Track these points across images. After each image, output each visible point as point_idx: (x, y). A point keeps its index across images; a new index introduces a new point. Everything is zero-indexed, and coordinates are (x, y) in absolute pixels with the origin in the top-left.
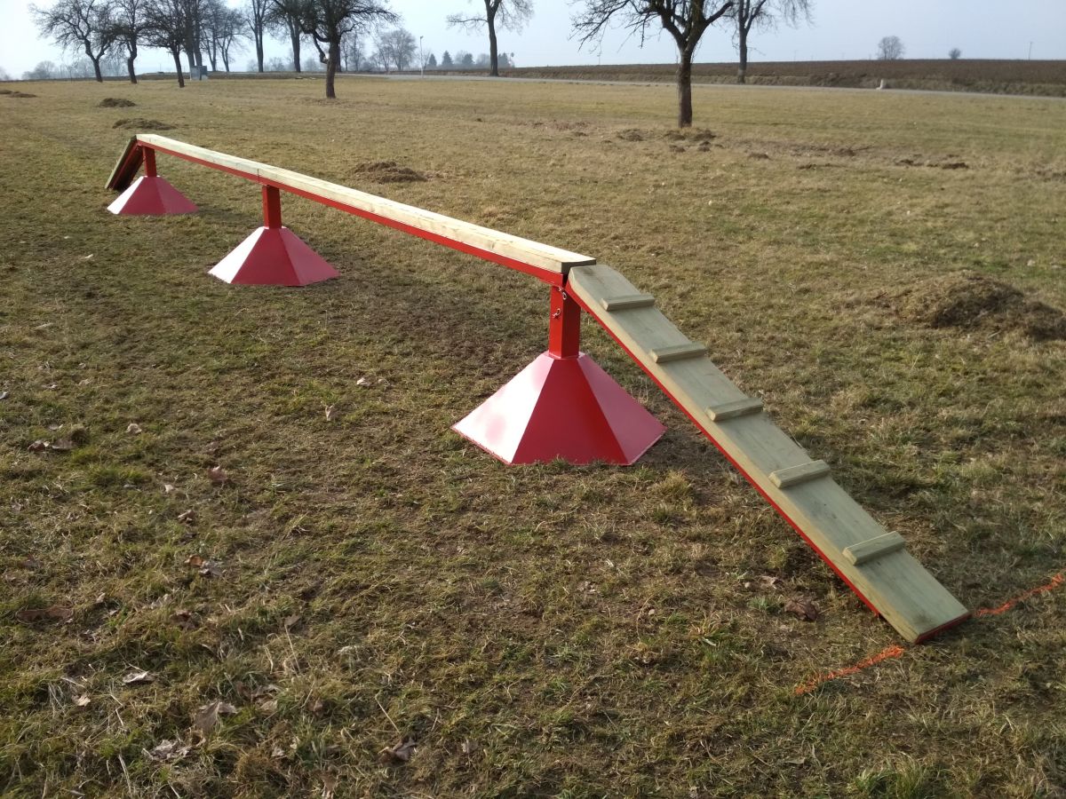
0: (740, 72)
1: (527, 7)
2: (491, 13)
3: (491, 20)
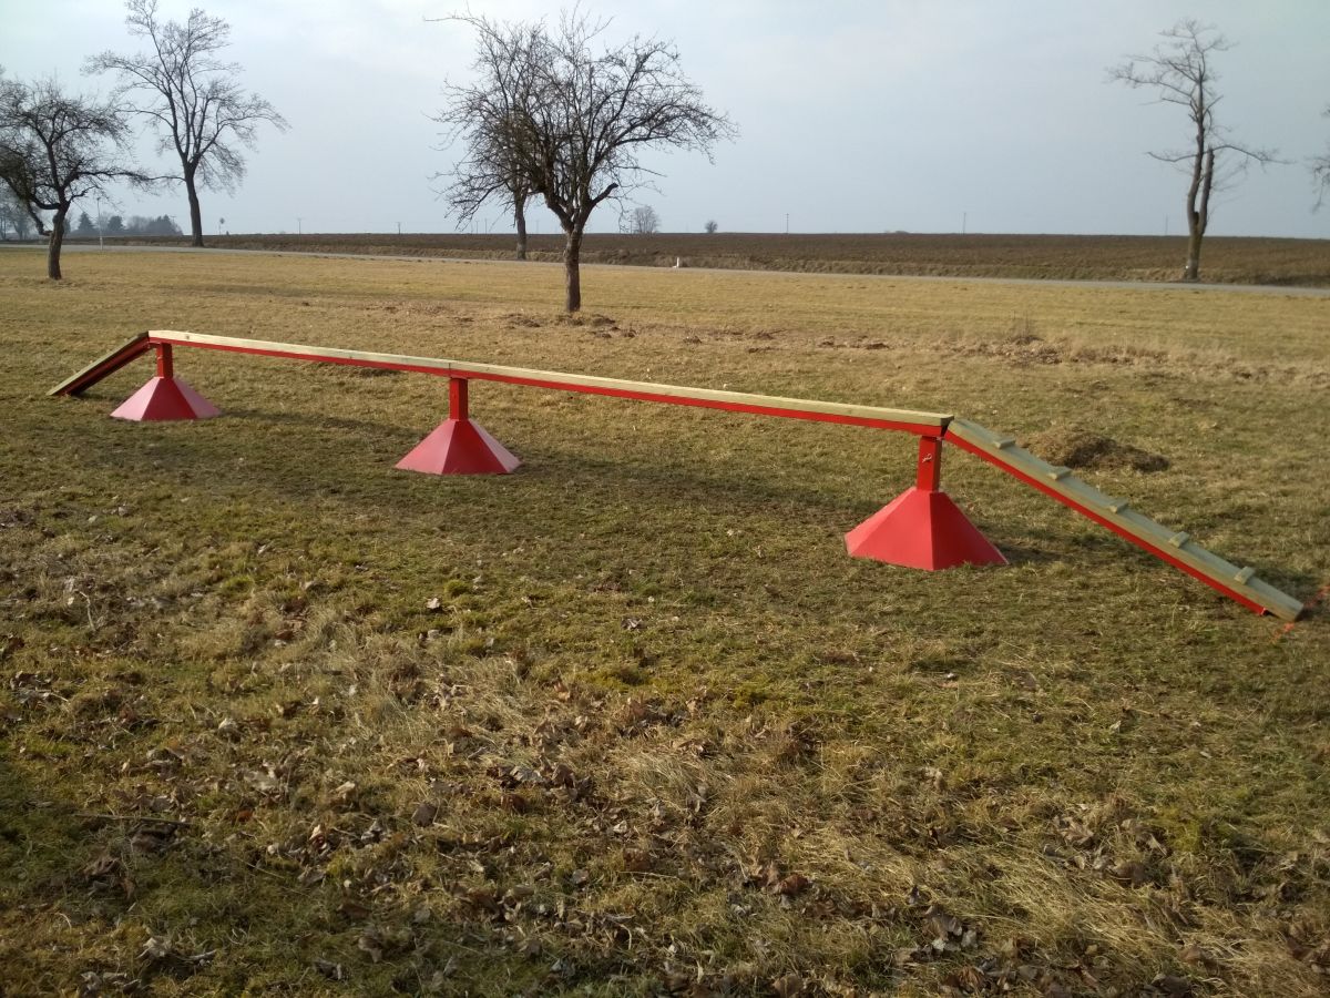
0: (519, 246)
1: (237, 164)
2: (190, 170)
3: (189, 179)
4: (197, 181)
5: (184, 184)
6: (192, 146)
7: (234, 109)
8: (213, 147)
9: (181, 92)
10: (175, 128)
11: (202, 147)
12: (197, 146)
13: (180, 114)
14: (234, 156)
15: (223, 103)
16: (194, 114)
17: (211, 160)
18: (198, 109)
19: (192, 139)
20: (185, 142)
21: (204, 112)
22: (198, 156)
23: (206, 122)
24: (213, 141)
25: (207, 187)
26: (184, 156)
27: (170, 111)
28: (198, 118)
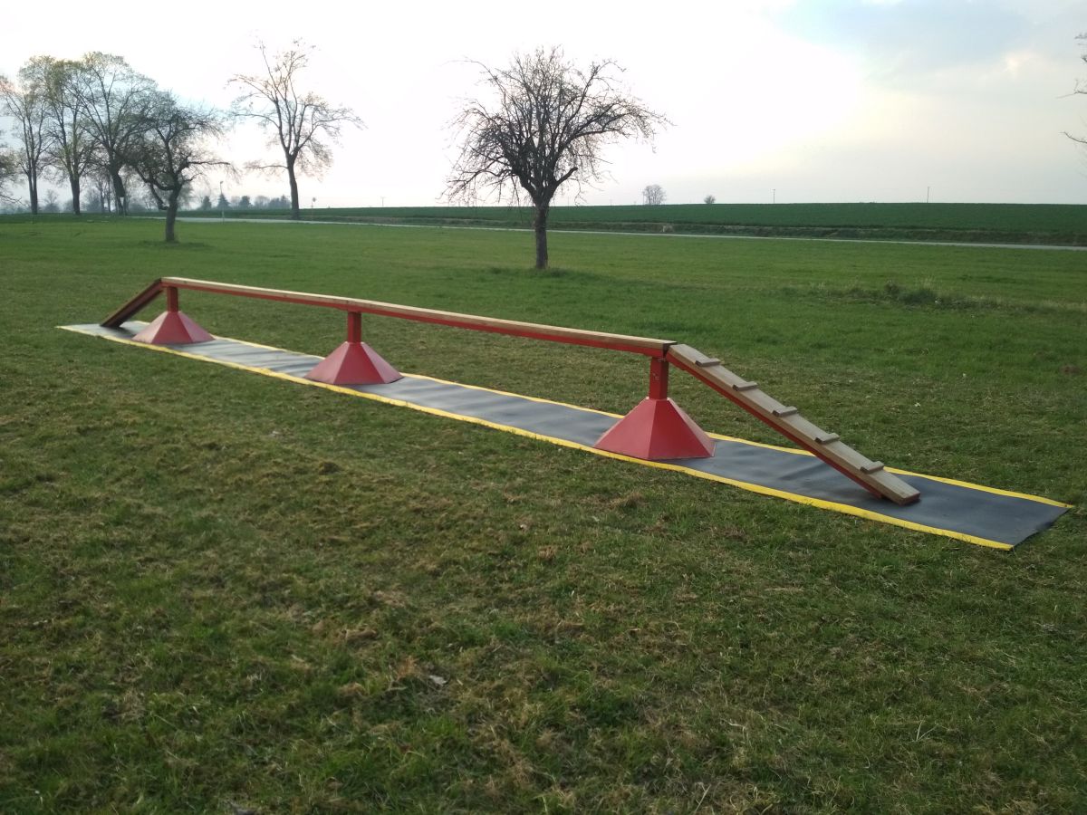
1: (326, 156)
2: (291, 160)
3: (290, 168)
4: (296, 168)
5: (287, 171)
6: (292, 142)
7: (324, 112)
8: (309, 143)
9: (285, 100)
10: (280, 128)
11: (300, 143)
12: (297, 141)
13: (284, 117)
14: (324, 149)
15: (316, 109)
16: (295, 117)
17: (307, 153)
18: (298, 113)
19: (293, 137)
20: (287, 138)
21: (302, 115)
22: (297, 149)
23: (304, 124)
24: (308, 138)
25: (304, 174)
26: (287, 149)
27: (277, 115)
28: (298, 120)
